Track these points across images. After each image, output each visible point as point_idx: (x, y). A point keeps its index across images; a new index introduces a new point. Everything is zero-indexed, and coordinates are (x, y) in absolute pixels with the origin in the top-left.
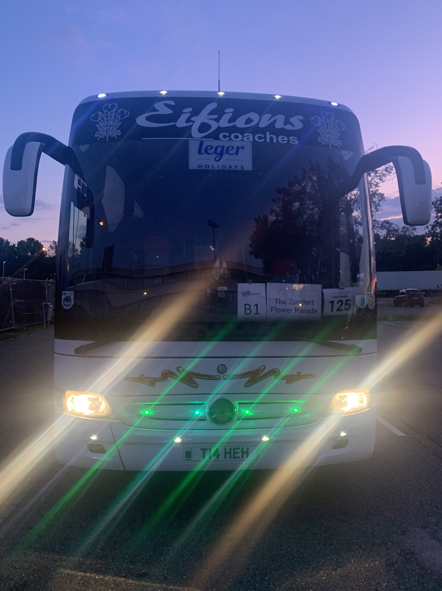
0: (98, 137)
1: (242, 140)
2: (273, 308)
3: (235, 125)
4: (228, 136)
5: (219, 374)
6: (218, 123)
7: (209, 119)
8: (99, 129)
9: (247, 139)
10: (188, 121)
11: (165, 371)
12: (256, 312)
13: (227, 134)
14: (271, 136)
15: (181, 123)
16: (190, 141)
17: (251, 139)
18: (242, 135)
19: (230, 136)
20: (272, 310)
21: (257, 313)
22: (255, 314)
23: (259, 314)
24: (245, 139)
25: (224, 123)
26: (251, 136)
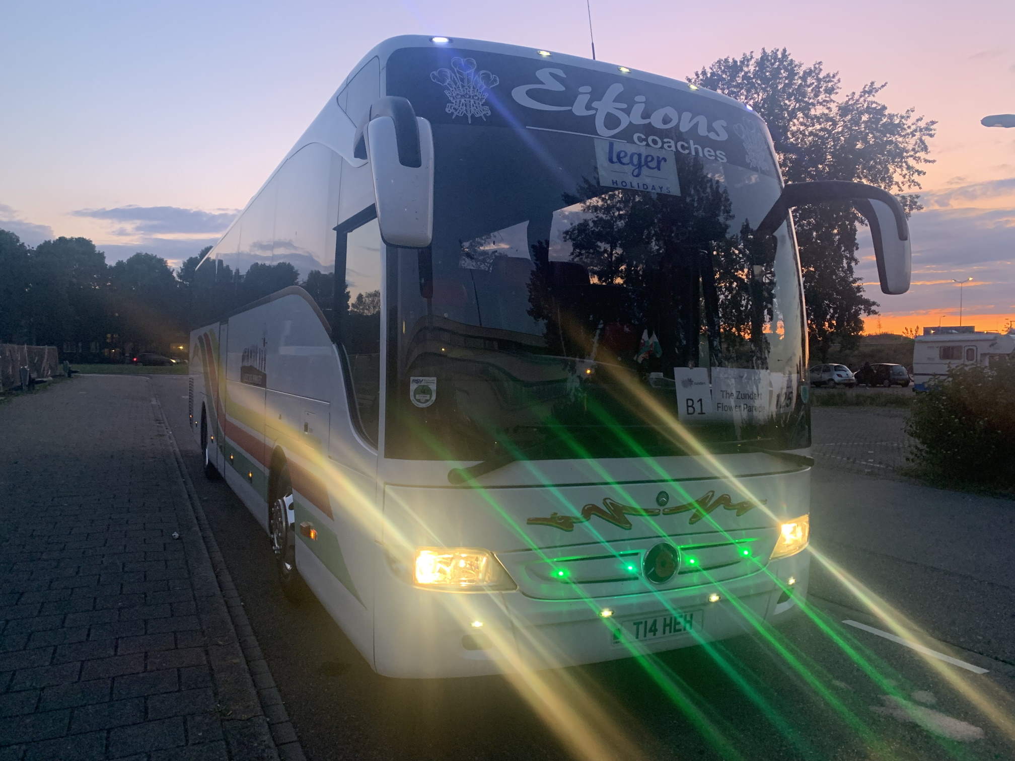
0: (452, 113)
1: (662, 147)
2: (719, 405)
3: (650, 123)
4: (644, 140)
5: (659, 507)
6: (629, 116)
7: (617, 109)
8: (451, 99)
9: (669, 147)
10: (588, 107)
11: (586, 506)
12: (699, 411)
13: (643, 137)
14: (696, 146)
15: (579, 109)
16: (595, 140)
17: (673, 148)
18: (662, 139)
19: (646, 140)
20: (718, 407)
21: (702, 413)
22: (699, 414)
23: (704, 413)
24: (666, 146)
25: (636, 118)
26: (672, 143)
